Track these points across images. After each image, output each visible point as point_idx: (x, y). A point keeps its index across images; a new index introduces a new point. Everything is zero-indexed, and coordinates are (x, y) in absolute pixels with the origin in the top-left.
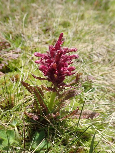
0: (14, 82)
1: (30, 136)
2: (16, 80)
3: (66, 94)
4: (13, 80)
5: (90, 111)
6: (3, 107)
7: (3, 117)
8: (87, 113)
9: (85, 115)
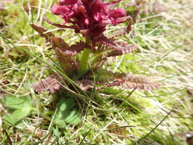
0: (28, 14)
1: (54, 102)
2: (32, 10)
3: (109, 48)
4: (27, 11)
5: (145, 77)
6: (13, 57)
7: (16, 73)
8: (141, 80)
9: (136, 82)
